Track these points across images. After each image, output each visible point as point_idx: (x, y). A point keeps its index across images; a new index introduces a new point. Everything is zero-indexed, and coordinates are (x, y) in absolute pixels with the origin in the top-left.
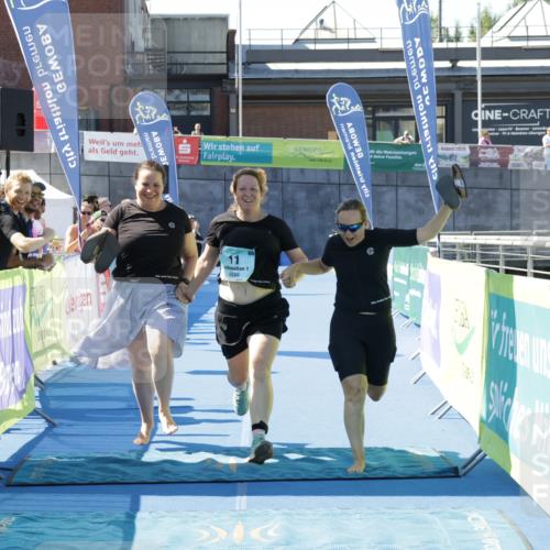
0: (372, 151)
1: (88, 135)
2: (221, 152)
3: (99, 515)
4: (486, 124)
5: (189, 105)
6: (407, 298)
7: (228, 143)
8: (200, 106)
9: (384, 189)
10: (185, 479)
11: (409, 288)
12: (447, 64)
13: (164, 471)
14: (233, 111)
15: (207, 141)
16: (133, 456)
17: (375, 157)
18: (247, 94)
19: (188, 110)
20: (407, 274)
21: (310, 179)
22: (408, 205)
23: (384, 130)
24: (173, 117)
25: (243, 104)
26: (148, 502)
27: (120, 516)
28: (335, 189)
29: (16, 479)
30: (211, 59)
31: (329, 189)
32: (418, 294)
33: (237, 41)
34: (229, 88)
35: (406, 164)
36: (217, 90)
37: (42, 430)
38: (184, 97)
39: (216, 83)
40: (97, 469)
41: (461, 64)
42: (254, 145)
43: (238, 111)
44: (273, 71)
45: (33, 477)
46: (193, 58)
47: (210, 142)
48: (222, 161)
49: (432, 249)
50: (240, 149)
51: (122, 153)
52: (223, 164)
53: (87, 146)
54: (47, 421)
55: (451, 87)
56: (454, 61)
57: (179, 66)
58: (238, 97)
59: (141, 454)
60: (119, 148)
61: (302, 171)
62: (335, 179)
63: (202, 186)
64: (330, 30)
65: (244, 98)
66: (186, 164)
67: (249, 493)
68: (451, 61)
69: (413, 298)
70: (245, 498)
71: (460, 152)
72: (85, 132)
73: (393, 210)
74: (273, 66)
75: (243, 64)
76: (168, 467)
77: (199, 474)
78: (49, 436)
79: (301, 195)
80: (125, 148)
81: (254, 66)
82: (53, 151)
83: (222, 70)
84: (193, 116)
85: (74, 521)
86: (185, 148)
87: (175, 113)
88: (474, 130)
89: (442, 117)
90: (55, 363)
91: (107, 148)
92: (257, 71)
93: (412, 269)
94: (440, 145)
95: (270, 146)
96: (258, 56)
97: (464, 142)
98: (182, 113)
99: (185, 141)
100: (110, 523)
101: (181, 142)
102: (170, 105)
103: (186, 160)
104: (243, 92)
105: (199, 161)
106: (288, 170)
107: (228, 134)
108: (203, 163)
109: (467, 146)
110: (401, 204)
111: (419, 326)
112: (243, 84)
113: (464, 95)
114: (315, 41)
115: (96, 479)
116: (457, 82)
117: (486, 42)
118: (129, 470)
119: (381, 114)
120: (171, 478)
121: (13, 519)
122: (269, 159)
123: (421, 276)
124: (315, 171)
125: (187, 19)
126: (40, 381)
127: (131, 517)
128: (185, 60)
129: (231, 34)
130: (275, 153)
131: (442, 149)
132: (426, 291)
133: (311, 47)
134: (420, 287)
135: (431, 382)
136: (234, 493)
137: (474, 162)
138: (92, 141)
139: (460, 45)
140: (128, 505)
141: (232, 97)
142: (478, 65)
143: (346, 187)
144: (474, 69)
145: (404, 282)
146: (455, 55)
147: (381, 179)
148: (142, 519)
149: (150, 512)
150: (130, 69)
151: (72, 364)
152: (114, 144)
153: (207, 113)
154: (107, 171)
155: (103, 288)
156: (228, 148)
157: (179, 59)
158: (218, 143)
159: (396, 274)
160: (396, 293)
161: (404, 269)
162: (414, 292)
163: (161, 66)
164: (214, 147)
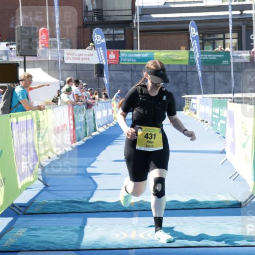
0: (202, 55)
1: (67, 51)
2: (129, 58)
3: (67, 227)
5: (114, 36)
6: (219, 124)
7: (133, 53)
8: (119, 36)
9: (208, 73)
10: (109, 210)
11: (220, 119)
12: (238, 12)
13: (99, 207)
14: (135, 38)
15: (122, 52)
16: (85, 200)
17: (204, 58)
18: (142, 30)
19: (114, 38)
20: (218, 113)
21: (172, 69)
22: (220, 81)
23: (208, 45)
24: (107, 42)
25: (140, 34)
26: (91, 221)
27: (77, 227)
28: (184, 74)
29: (28, 211)
30: (124, 13)
31: (181, 74)
32: (224, 122)
33: (136, 4)
34: (133, 27)
35: (219, 61)
36: (128, 28)
37: (42, 188)
38: (111, 32)
39: (126, 24)
40: (67, 206)
41: (245, 12)
42: (145, 53)
43: (138, 38)
44: (154, 18)
45: (36, 210)
46: (116, 13)
47: (124, 53)
48: (130, 62)
49: (230, 100)
50: (139, 56)
51: (83, 59)
52: (131, 63)
53: (66, 57)
54: (45, 184)
55: (238, 23)
56: (242, 11)
57: (109, 17)
58: (137, 31)
59: (89, 198)
60: (81, 57)
61: (169, 66)
62: (184, 69)
63: (121, 74)
65: (140, 31)
66: (112, 64)
67: (139, 216)
68: (240, 11)
69: (222, 124)
70: (137, 218)
71: (245, 55)
72: (65, 50)
73: (213, 84)
74: (154, 16)
75: (140, 15)
76: (100, 204)
77: (115, 208)
78: (46, 191)
80: (84, 57)
81: (144, 16)
82: (50, 59)
83: (130, 18)
84: (116, 41)
85: (54, 230)
86: (112, 56)
87: (108, 40)
88: (252, 44)
89: (236, 38)
90: (49, 158)
91: (75, 57)
92: (146, 18)
93: (221, 110)
94: (235, 52)
95: (153, 54)
96: (147, 11)
97: (247, 50)
98: (111, 39)
99: (112, 53)
100: (72, 231)
101: (111, 54)
102: (107, 36)
103: (113, 62)
104: (140, 28)
105: (119, 62)
107: (133, 49)
108: (121, 63)
109: (248, 52)
110: (216, 81)
111: (224, 137)
112: (140, 25)
113: (247, 27)
114: (174, 3)
115: (66, 211)
116: (243, 21)
118: (82, 206)
119: (206, 37)
120: (102, 209)
121: (26, 229)
123: (225, 113)
124: (175, 65)
126: (42, 166)
127: (82, 228)
128: (112, 14)
129: (134, 1)
130: (155, 57)
131: (236, 53)
132: (228, 120)
133: (172, 6)
134: (225, 119)
135: (230, 163)
136: (132, 216)
138: (68, 54)
139: (245, 3)
140: (81, 222)
141: (135, 31)
143: (189, 73)
144: (251, 14)
145: (218, 117)
146: (242, 8)
147: (207, 69)
148: (87, 229)
149: (91, 226)
150: (86, 19)
151: (58, 158)
152: (79, 55)
153: (123, 39)
154: (75, 68)
155: (72, 122)
156: (133, 55)
157: (110, 13)
158: (128, 53)
159: (213, 113)
160: (214, 123)
161: (217, 111)
162: (222, 122)
163: (100, 17)
164: (126, 55)
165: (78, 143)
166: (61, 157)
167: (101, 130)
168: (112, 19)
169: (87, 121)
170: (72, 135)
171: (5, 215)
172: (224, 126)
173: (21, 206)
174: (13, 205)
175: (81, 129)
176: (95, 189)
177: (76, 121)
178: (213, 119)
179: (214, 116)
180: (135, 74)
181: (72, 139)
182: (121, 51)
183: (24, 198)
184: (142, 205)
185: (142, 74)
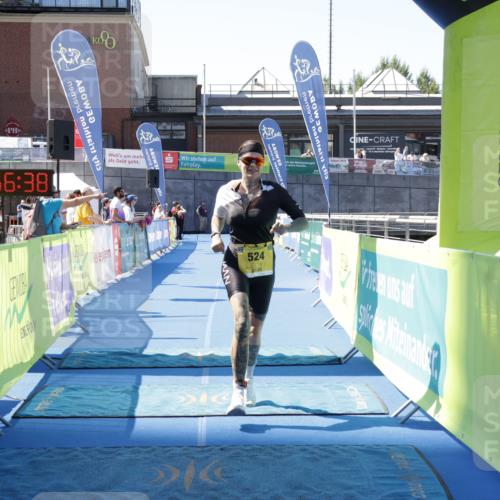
0: (288, 162)
1: (108, 151)
2: (192, 162)
3: (116, 388)
4: (359, 145)
5: (172, 132)
6: (309, 254)
7: (197, 156)
8: (179, 133)
11: (310, 247)
12: (334, 108)
13: (157, 361)
14: (200, 136)
15: (183, 155)
16: (137, 351)
17: (289, 165)
18: (209, 125)
19: (172, 136)
20: (309, 239)
22: (310, 196)
23: (295, 148)
24: (162, 140)
25: (206, 131)
26: (146, 379)
27: (129, 387)
29: (64, 365)
30: (185, 103)
32: (317, 252)
33: (202, 92)
34: (197, 121)
35: (309, 170)
36: (190, 122)
38: (169, 127)
39: (189, 118)
40: (114, 359)
41: (343, 108)
42: (212, 157)
43: (203, 136)
44: (225, 111)
45: (75, 363)
46: (179, 103)
47: (185, 156)
48: (192, 167)
49: (325, 223)
50: (204, 160)
51: (130, 162)
52: (194, 169)
53: (107, 158)
54: (83, 329)
55: (334, 122)
56: (339, 106)
57: (166, 108)
58: (203, 127)
59: (142, 350)
60: (128, 159)
63: (180, 183)
64: (261, 85)
65: (207, 128)
66: (169, 170)
67: (211, 374)
68: (337, 106)
69: (313, 254)
70: (207, 378)
71: (343, 163)
72: (107, 149)
74: (225, 108)
75: (207, 107)
76: (159, 358)
77: (178, 362)
78: (86, 338)
80: (131, 159)
81: (213, 108)
83: (193, 110)
84: (175, 139)
85: (100, 390)
86: (169, 159)
87: (164, 137)
88: (351, 149)
89: (331, 141)
90: (88, 294)
91: (120, 159)
92: (215, 111)
93: (312, 236)
94: (330, 159)
95: (223, 158)
96: (216, 101)
97: (345, 156)
98: (168, 137)
99: (169, 155)
100: (123, 392)
101: (167, 156)
102: (162, 132)
103: (171, 167)
104: (206, 124)
105: (178, 168)
107: (196, 150)
108: (181, 169)
109: (347, 159)
110: (305, 195)
111: (317, 272)
112: (207, 119)
113: (345, 127)
114: (252, 92)
115: (114, 365)
116: (340, 119)
117: (359, 94)
118: (136, 360)
119: (292, 139)
120: (160, 364)
121: (63, 389)
122: (222, 166)
123: (318, 240)
125: (171, 79)
126: (79, 305)
127: (136, 388)
128: (170, 104)
129: (199, 88)
130: (226, 163)
131: (332, 161)
132: (322, 250)
133: (249, 96)
134: (319, 248)
135: (324, 306)
136: (200, 374)
137: (351, 169)
138: (110, 155)
139: (343, 96)
140: (134, 381)
141: (199, 127)
142: (354, 108)
144: (351, 111)
145: (307, 244)
146: (340, 102)
147: (294, 180)
148: (143, 390)
149: (148, 386)
152: (125, 157)
153: (183, 137)
154: (119, 173)
155: (117, 247)
156: (196, 159)
157: (166, 103)
158: (190, 156)
159: (302, 239)
160: (302, 251)
161: (307, 236)
162: (313, 250)
163: (154, 108)
164: (187, 159)
165: (124, 275)
166: (102, 292)
167: (154, 257)
168: (170, 110)
169: (137, 246)
170: (117, 264)
171: (34, 369)
172: (317, 259)
173: (55, 358)
174: (45, 357)
175: (129, 257)
176: (150, 337)
177: (122, 245)
178: (302, 247)
179: (303, 243)
180: (199, 184)
181: (117, 268)
182: (181, 153)
183: (57, 349)
184: (213, 360)
185: (208, 184)
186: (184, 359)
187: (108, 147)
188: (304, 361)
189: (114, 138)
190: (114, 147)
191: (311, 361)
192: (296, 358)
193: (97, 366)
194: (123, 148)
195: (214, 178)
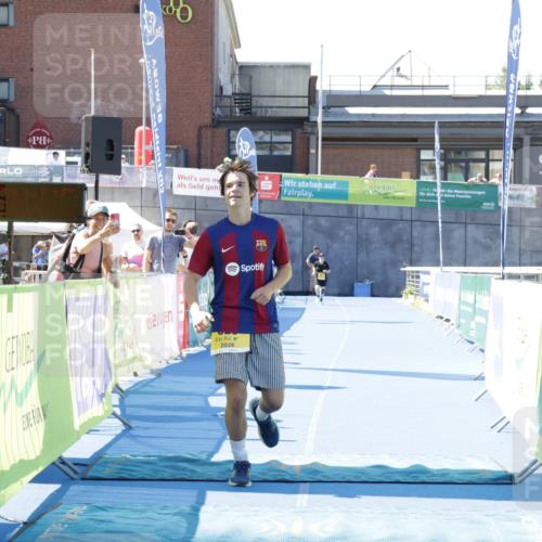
0: (444, 191)
1: (178, 171)
2: (300, 189)
3: (165, 507)
5: (272, 146)
6: (473, 325)
7: (308, 181)
8: (281, 147)
9: (454, 226)
11: (475, 315)
14: (313, 151)
15: (287, 178)
16: (203, 457)
17: (446, 195)
18: (326, 136)
19: (271, 150)
20: (472, 302)
21: (383, 215)
22: (476, 242)
23: (455, 172)
24: (258, 156)
25: (322, 144)
26: (214, 497)
27: (186, 508)
28: (407, 225)
29: (90, 474)
30: (293, 102)
31: (401, 225)
32: (482, 320)
33: (318, 87)
34: (309, 130)
35: (475, 203)
36: (299, 131)
37: (119, 432)
38: (267, 138)
39: (297, 125)
40: (166, 467)
41: (530, 110)
42: (332, 182)
43: (318, 152)
44: (352, 114)
45: (106, 473)
46: (282, 102)
47: (290, 179)
48: (301, 197)
50: (318, 186)
51: (208, 188)
52: (301, 200)
53: (176, 181)
54: (125, 424)
56: (523, 108)
57: (264, 109)
58: (317, 138)
59: (211, 455)
60: (206, 183)
61: (376, 208)
62: (407, 216)
63: (282, 220)
64: (406, 77)
65: (324, 139)
66: (267, 200)
67: (310, 493)
69: (479, 324)
70: (306, 496)
71: (527, 193)
72: (175, 169)
73: (462, 246)
74: (352, 110)
75: (324, 108)
77: (264, 474)
78: (128, 437)
79: (374, 231)
80: (211, 184)
81: (332, 109)
82: (144, 185)
83: (303, 113)
84: (275, 156)
85: (142, 511)
87: (262, 153)
88: (541, 173)
90: (136, 374)
91: (194, 183)
92: (336, 114)
93: (478, 296)
95: (346, 184)
96: (337, 101)
97: (532, 182)
98: (265, 152)
99: (267, 178)
100: (175, 514)
101: (264, 179)
102: (259, 145)
103: (268, 196)
104: (323, 133)
105: (279, 197)
106: (363, 206)
107: (307, 173)
108: (283, 198)
109: (534, 187)
110: (469, 241)
111: (482, 351)
112: (323, 126)
113: (532, 139)
114: (392, 87)
115: (166, 476)
116: (526, 127)
118: (198, 469)
119: (452, 155)
121: (85, 507)
122: (345, 195)
123: (484, 302)
124: (388, 207)
125: (271, 67)
126: (119, 388)
127: (196, 510)
128: (270, 105)
129: (313, 80)
130: (351, 190)
131: (511, 189)
132: (491, 315)
133: (388, 92)
134: (485, 314)
135: (492, 400)
136: (296, 492)
137: (540, 202)
138: (180, 177)
139: (529, 93)
140: (194, 499)
141: (313, 138)
143: (417, 224)
145: (470, 310)
146: (526, 102)
148: (206, 512)
149: (215, 506)
150: (218, 111)
151: (152, 377)
152: (201, 180)
153: (289, 153)
154: (194, 204)
155: (182, 307)
156: (307, 185)
157: (265, 102)
158: (301, 180)
159: (462, 302)
160: (462, 321)
161: (469, 297)
162: (479, 319)
163: (247, 110)
164: (294, 184)
165: (193, 350)
166: (159, 374)
168: (270, 113)
170: (181, 333)
172: (483, 328)
173: (79, 463)
174: (62, 461)
176: (224, 438)
178: (461, 314)
179: (463, 307)
180: (310, 222)
181: (182, 340)
182: (284, 175)
183: (83, 449)
184: (316, 472)
185: (323, 222)
186: (271, 470)
187: (177, 165)
188: (456, 478)
189: (186, 151)
190: (187, 165)
191: (467, 478)
192: (444, 473)
193: (140, 476)
194: (199, 167)
195: (333, 214)
